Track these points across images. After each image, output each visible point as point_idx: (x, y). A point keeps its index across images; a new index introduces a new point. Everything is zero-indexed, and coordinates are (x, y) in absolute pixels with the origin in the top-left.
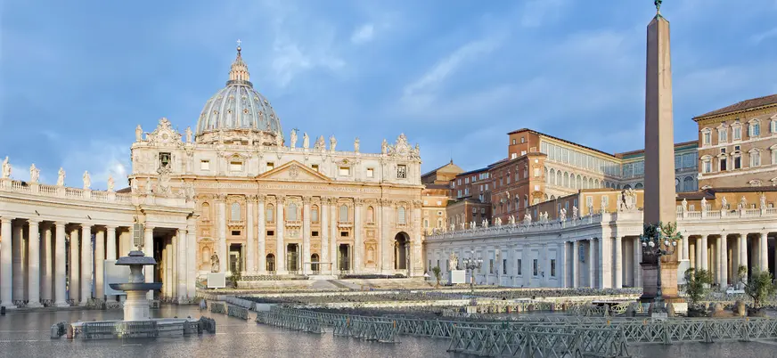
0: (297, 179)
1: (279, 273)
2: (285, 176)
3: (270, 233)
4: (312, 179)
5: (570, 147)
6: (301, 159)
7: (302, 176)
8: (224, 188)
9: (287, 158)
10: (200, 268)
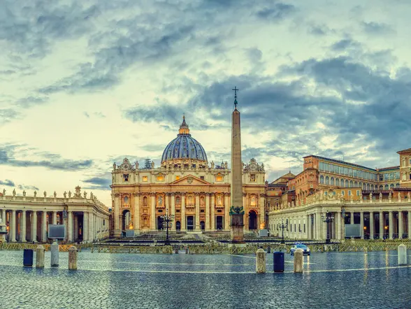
0: (192, 184)
1: (181, 230)
2: (185, 182)
3: (178, 211)
4: (200, 184)
5: (342, 165)
6: (193, 174)
7: (195, 182)
8: (154, 190)
9: (187, 174)
10: (142, 227)
